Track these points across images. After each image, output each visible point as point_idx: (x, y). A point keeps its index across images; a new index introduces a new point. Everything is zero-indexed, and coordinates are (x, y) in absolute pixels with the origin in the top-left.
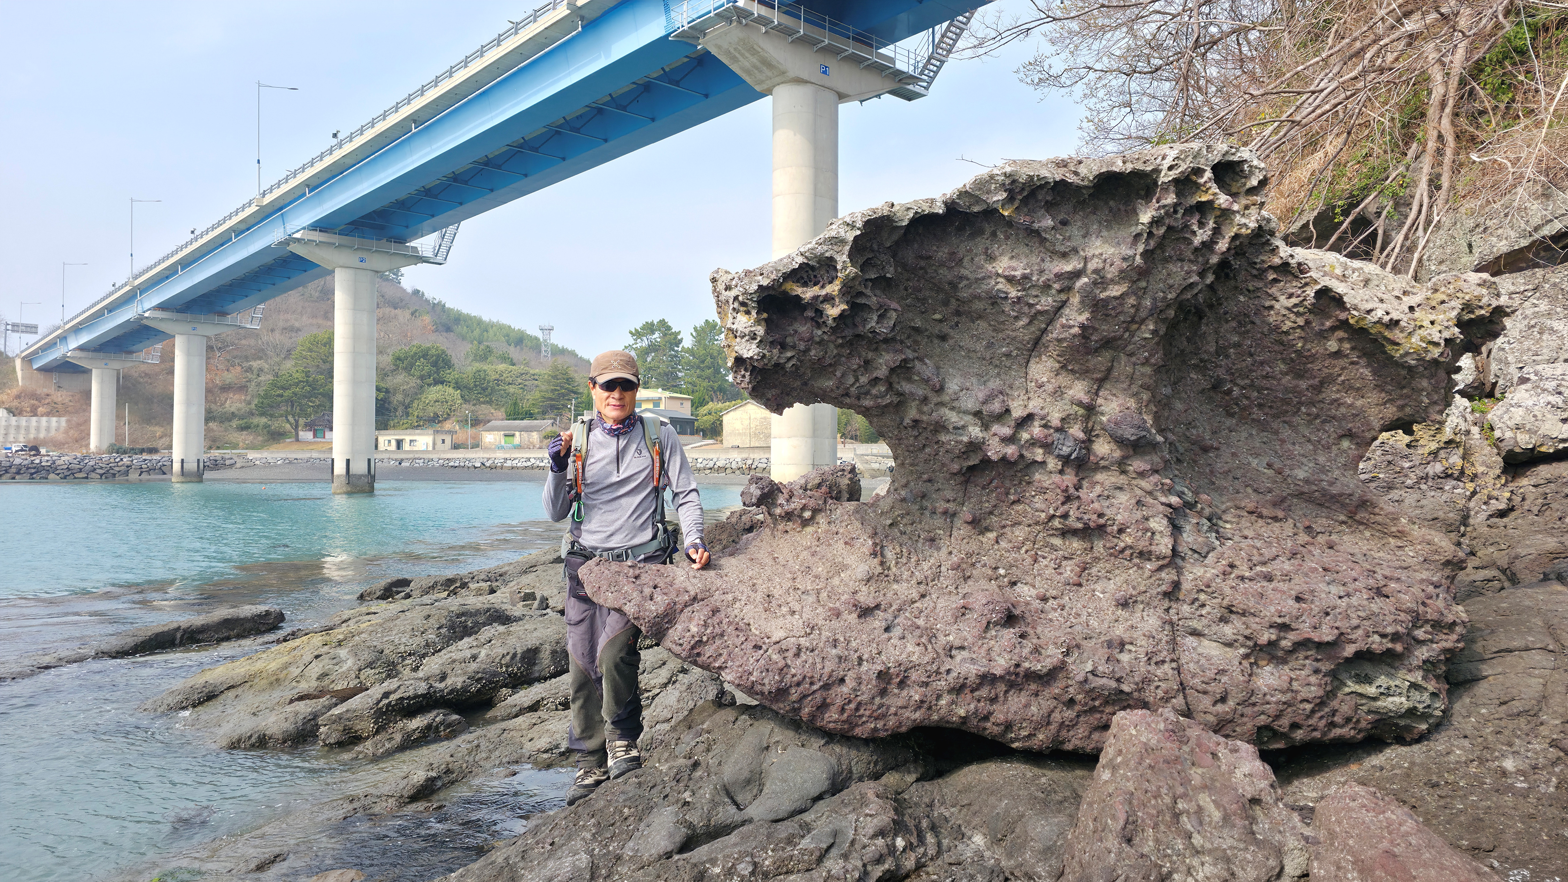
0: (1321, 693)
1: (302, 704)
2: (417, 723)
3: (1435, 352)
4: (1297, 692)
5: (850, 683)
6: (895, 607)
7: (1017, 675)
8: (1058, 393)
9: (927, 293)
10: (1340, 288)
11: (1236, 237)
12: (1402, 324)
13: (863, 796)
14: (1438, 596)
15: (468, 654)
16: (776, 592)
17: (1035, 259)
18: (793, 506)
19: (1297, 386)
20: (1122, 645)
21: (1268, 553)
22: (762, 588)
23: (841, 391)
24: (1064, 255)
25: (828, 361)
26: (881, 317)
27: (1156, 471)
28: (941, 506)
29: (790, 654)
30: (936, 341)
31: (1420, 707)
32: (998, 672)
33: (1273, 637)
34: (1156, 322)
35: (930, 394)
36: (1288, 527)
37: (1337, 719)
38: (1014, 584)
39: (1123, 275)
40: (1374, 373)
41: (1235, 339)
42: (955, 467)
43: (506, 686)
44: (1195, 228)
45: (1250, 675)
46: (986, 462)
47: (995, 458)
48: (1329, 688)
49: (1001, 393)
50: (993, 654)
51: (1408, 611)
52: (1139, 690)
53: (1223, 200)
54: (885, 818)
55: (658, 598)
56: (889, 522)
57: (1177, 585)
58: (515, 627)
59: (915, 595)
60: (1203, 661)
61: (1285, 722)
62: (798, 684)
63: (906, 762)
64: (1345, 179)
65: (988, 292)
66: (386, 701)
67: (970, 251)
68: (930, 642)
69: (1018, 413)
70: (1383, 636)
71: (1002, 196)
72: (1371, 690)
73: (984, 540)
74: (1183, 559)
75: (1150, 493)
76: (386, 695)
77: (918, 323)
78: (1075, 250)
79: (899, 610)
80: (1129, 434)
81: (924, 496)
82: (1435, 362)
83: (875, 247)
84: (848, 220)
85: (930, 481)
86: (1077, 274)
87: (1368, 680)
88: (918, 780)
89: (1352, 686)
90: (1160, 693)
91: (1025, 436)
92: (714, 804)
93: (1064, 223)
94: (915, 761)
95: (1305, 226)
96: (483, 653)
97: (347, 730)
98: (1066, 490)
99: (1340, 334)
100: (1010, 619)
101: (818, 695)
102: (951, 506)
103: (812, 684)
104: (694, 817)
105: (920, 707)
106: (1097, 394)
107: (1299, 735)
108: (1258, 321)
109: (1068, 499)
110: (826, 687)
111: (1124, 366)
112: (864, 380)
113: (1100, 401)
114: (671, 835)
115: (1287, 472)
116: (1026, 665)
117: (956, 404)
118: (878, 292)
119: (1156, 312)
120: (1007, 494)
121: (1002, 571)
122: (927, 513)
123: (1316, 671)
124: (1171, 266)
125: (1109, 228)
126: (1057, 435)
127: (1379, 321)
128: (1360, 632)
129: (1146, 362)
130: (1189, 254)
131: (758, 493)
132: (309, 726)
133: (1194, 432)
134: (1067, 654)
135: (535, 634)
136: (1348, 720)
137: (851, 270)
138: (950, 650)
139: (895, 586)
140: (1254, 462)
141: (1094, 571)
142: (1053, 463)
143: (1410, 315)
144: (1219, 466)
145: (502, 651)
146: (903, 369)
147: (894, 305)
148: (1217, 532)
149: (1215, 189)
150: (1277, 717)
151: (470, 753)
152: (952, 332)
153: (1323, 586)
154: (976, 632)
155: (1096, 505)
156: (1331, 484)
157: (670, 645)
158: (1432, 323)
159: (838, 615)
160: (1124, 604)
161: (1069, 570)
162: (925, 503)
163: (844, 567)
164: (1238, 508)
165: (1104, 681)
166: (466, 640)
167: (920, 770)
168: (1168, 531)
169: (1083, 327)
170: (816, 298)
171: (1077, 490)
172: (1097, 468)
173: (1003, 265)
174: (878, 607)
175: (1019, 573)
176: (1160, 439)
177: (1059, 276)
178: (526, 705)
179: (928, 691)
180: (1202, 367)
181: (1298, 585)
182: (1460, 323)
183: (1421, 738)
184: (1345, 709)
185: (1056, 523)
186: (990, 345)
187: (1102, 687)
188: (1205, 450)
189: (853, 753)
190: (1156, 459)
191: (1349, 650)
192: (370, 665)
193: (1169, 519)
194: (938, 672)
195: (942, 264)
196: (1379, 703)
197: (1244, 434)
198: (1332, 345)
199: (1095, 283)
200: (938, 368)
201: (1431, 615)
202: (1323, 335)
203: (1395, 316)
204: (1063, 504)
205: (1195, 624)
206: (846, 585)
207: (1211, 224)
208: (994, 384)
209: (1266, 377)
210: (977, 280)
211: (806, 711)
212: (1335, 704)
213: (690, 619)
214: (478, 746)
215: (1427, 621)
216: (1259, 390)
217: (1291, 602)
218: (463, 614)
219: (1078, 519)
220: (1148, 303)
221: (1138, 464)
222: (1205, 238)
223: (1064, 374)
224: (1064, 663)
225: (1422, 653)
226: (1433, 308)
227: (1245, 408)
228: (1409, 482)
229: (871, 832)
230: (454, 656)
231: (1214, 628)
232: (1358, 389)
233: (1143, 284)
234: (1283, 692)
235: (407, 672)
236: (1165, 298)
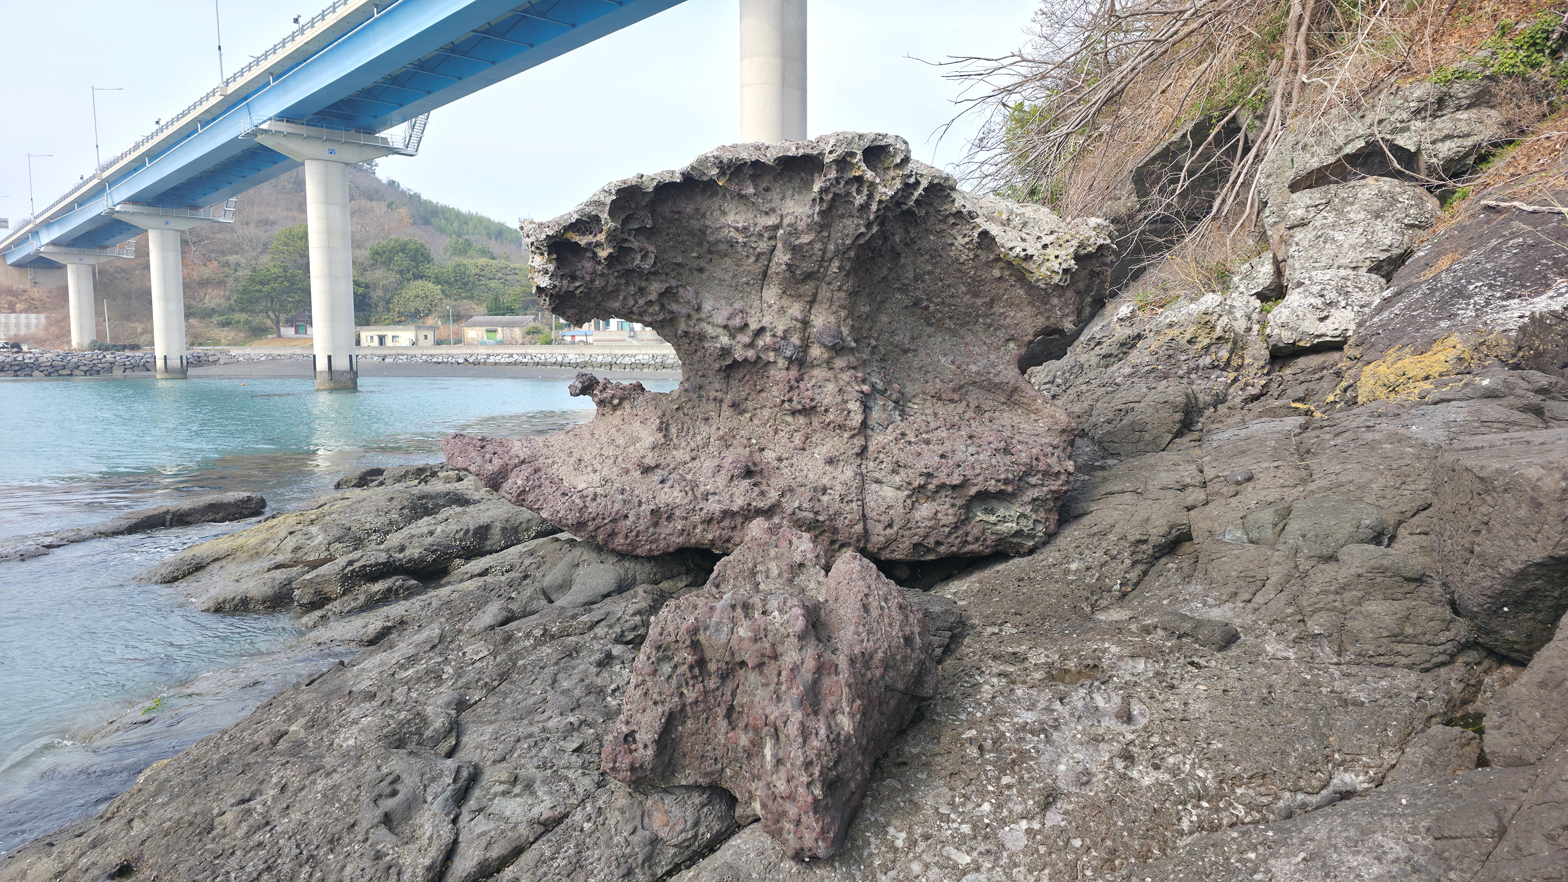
0: (955, 520)
1: (278, 571)
2: (379, 586)
3: (1056, 279)
4: (940, 520)
5: (632, 518)
6: (672, 466)
7: (749, 511)
8: (782, 310)
9: (685, 238)
10: (994, 230)
11: (880, 202)
12: (1035, 258)
13: (636, 593)
14: (1053, 454)
15: (425, 530)
16: (586, 458)
17: (750, 215)
18: (605, 395)
19: (974, 303)
20: (824, 490)
21: (933, 425)
22: (576, 455)
23: (626, 310)
24: (767, 213)
25: (610, 289)
26: (644, 257)
27: (854, 368)
28: (713, 394)
29: (589, 499)
30: (696, 273)
31: (1026, 529)
32: (735, 508)
33: (922, 482)
34: (842, 261)
35: (692, 313)
36: (961, 407)
37: (970, 539)
38: (763, 449)
39: (810, 228)
40: (1027, 293)
41: (930, 268)
42: (717, 366)
43: (460, 557)
44: (855, 194)
45: (911, 509)
46: (735, 361)
47: (740, 359)
48: (963, 517)
49: (742, 312)
50: (735, 498)
51: (1025, 464)
52: (831, 520)
53: (869, 175)
54: (643, 605)
55: (496, 461)
56: (676, 407)
57: (864, 449)
58: (471, 509)
59: (688, 458)
60: (880, 500)
61: (931, 541)
62: (594, 519)
63: (679, 574)
64: (1223, 91)
65: (726, 238)
66: (350, 568)
67: (710, 207)
68: (692, 489)
69: (754, 326)
70: (998, 481)
71: (714, 172)
72: (993, 519)
73: (742, 419)
74: (872, 430)
75: (848, 383)
76: (351, 563)
77: (680, 260)
78: (773, 210)
79: (674, 469)
80: (828, 341)
81: (701, 387)
82: (1057, 285)
83: (633, 206)
84: (606, 188)
85: (703, 376)
86: (776, 227)
87: (992, 512)
88: (686, 586)
89: (980, 516)
90: (847, 522)
91: (761, 343)
92: (531, 598)
93: (767, 190)
94: (687, 574)
95: (1184, 136)
96: (439, 529)
97: (318, 592)
98: (789, 382)
99: (1001, 264)
100: (748, 473)
101: (608, 527)
102: (719, 395)
103: (603, 519)
104: (514, 606)
105: (682, 534)
106: (809, 311)
107: (942, 549)
108: (944, 255)
109: (791, 389)
110: (614, 521)
111: (824, 292)
112: (641, 302)
113: (812, 317)
114: (495, 616)
115: (964, 367)
116: (754, 504)
117: (710, 320)
118: (641, 238)
119: (841, 253)
120: (755, 385)
121: (754, 441)
122: (704, 400)
123: (953, 506)
124: (845, 221)
125: (800, 193)
126: (782, 342)
127: (1017, 256)
128: (981, 478)
129: (840, 289)
130: (855, 212)
131: (580, 385)
132: (285, 591)
133: (897, 338)
134: (782, 495)
135: (487, 514)
136: (977, 539)
137: (611, 224)
138: (707, 495)
139: (675, 452)
140: (943, 360)
141: (814, 439)
142: (782, 363)
143: (1042, 251)
144: (916, 364)
145: (455, 527)
146: (668, 294)
147: (651, 248)
148: (903, 411)
149: (864, 167)
150: (926, 537)
151: (422, 609)
152: (707, 266)
153: (963, 448)
154: (724, 483)
155: (810, 393)
156: (996, 375)
157: (504, 494)
158: (1057, 257)
159: (627, 472)
160: (830, 461)
161: (798, 439)
162: (702, 393)
163: (639, 439)
164: (924, 393)
165: (806, 514)
166: (426, 518)
167: (690, 579)
168: (860, 411)
169: (787, 264)
170: (589, 244)
171: (798, 382)
172: (813, 366)
173: (730, 219)
174: (657, 466)
175: (765, 442)
176: (853, 344)
177: (766, 228)
178: (476, 572)
179: (688, 523)
180: (904, 289)
181: (947, 447)
182: (1077, 257)
183: (1031, 551)
184: (976, 532)
185: (786, 405)
186: (734, 276)
187: (805, 518)
188: (906, 351)
189: (638, 567)
190: (852, 359)
191: (973, 491)
192: (339, 540)
193: (862, 402)
194: (694, 510)
195: (691, 217)
196: (998, 527)
197: (940, 339)
198: (997, 273)
199: (790, 234)
200: (697, 293)
201: (1042, 466)
202: (989, 265)
203: (1029, 252)
204: (789, 392)
205: (877, 475)
206: (638, 452)
207: (865, 192)
208: (738, 305)
209: (952, 296)
210: (717, 229)
211: (600, 538)
212: (969, 528)
213: (518, 476)
214: (430, 604)
215: (1038, 471)
216: (950, 306)
217: (937, 459)
218: (424, 497)
219: (799, 403)
220: (832, 247)
221: (839, 363)
222: (862, 201)
223: (786, 297)
224: (779, 501)
225: (1035, 493)
226: (1060, 246)
227: (939, 320)
228: (1181, 372)
229: (632, 612)
230: (413, 532)
231: (889, 477)
232: (1018, 305)
233: (825, 234)
234: (930, 520)
235: (373, 545)
236: (843, 244)
